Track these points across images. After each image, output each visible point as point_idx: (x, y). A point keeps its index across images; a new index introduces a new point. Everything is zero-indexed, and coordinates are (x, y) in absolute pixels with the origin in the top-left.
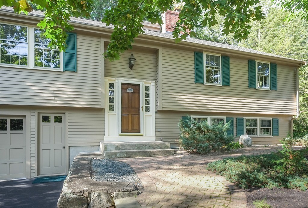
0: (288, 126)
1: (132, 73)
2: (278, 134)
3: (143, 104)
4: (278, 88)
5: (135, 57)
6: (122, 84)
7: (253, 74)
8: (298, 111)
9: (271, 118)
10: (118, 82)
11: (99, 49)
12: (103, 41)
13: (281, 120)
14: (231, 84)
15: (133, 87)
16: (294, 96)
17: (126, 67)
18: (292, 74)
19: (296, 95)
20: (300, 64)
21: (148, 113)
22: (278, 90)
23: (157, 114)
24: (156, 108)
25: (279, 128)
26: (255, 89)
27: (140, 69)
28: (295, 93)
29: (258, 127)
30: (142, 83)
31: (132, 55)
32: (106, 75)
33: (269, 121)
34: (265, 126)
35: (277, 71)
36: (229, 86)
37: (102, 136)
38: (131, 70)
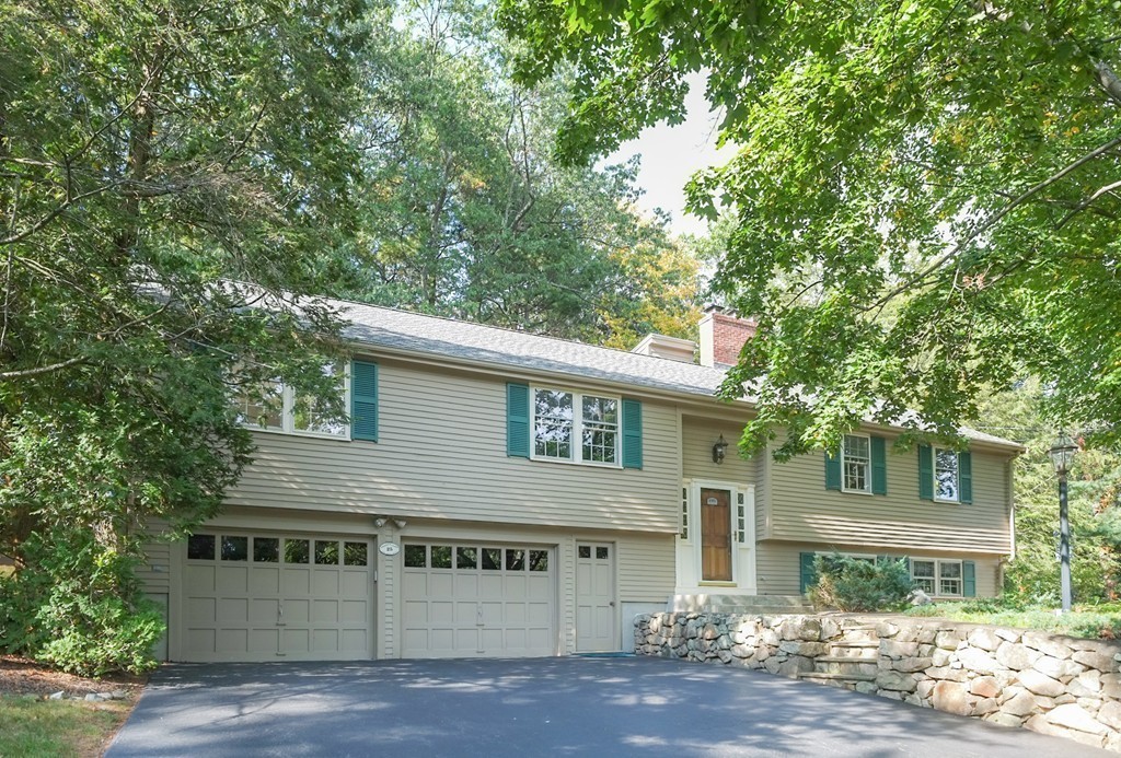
0: (993, 577)
1: (718, 470)
2: (974, 592)
3: (735, 527)
4: (974, 499)
5: (728, 442)
6: (703, 490)
7: (928, 471)
8: (1013, 547)
9: (960, 561)
10: (695, 487)
11: (674, 429)
12: (680, 413)
13: (979, 564)
14: (888, 490)
15: (718, 495)
16: (1005, 520)
17: (708, 457)
18: (1000, 470)
19: (1009, 518)
20: (1016, 451)
21: (743, 545)
22: (974, 504)
23: (760, 548)
24: (757, 536)
25: (977, 581)
26: (932, 500)
27: (731, 462)
28: (1008, 514)
29: (937, 578)
30: (734, 488)
31: (721, 437)
32: (684, 475)
33: (957, 566)
34: (948, 576)
35: (973, 465)
36: (884, 495)
37: (672, 585)
38: (716, 464)
